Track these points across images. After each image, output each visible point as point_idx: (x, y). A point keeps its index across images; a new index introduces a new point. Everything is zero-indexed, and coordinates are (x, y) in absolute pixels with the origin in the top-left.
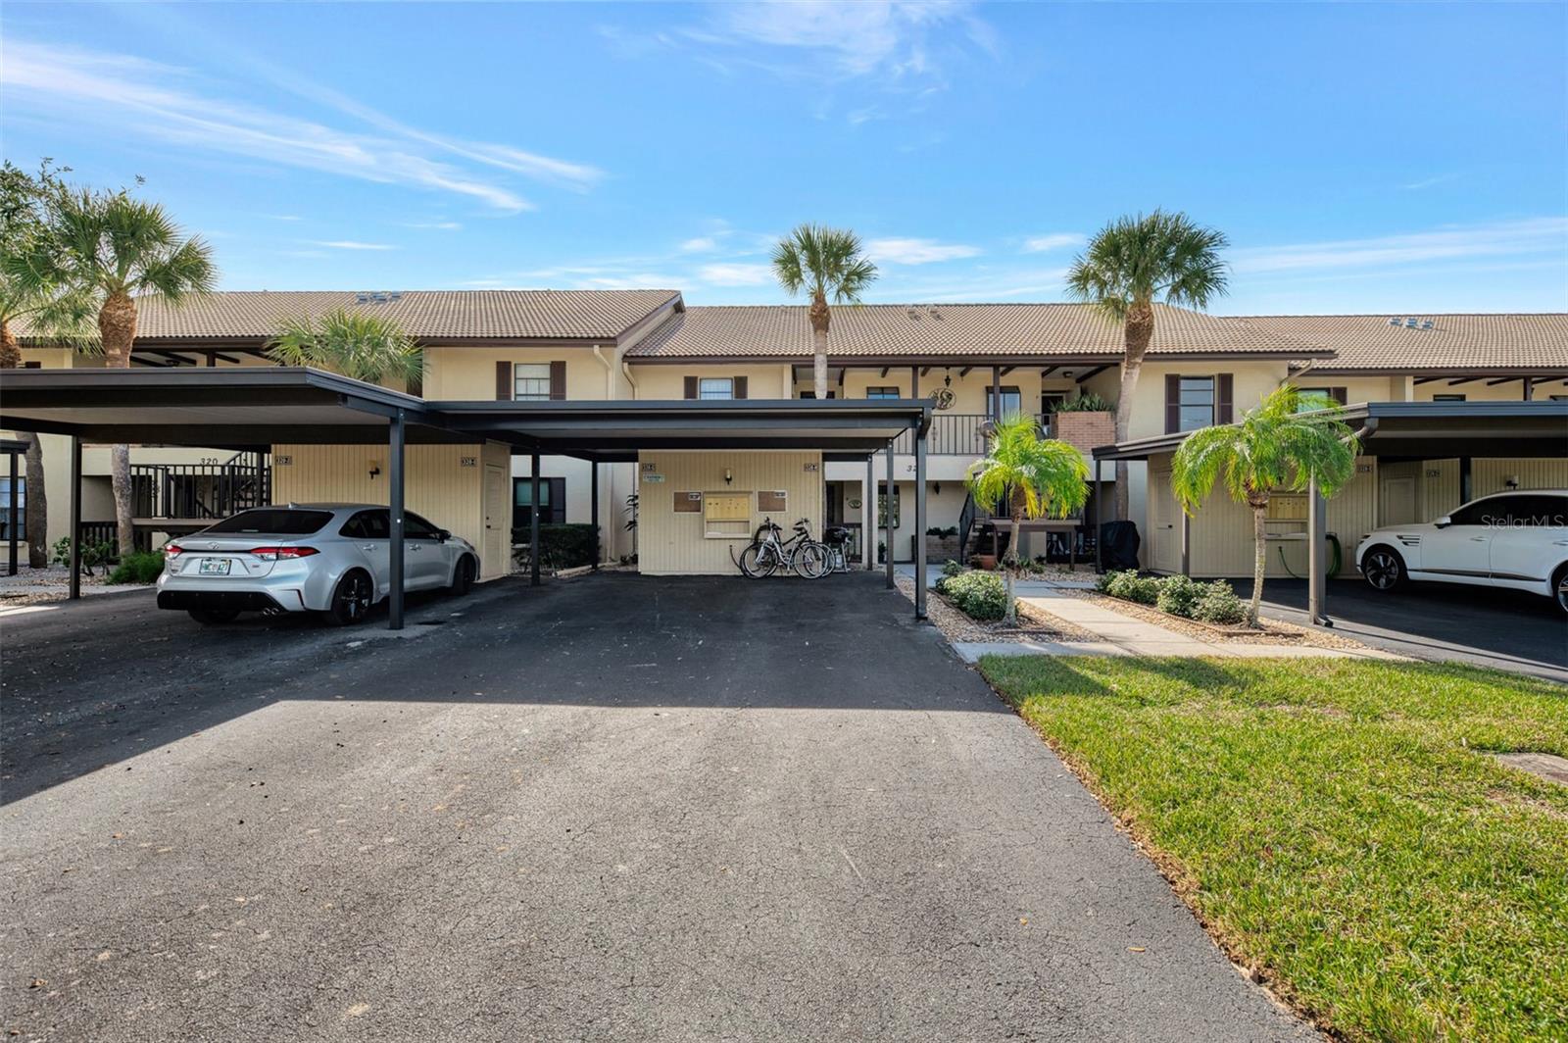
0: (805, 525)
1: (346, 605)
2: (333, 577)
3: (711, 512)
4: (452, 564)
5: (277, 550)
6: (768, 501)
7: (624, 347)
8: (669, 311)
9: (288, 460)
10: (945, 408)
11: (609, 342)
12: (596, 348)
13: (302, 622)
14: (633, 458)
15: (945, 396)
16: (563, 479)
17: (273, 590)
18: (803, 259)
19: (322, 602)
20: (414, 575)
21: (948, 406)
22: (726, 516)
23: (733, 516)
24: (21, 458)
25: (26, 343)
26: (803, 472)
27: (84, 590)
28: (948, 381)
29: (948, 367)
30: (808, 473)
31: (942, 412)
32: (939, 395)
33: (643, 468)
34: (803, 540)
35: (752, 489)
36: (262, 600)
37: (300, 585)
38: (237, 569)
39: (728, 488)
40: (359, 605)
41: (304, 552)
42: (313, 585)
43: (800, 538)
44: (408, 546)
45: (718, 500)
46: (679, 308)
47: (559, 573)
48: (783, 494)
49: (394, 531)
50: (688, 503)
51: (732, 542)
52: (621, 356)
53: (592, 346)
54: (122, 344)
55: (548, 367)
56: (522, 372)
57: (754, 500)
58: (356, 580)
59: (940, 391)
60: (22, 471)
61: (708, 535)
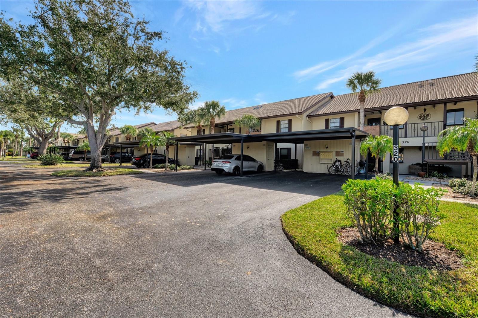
0: (348, 160)
1: (235, 172)
2: (233, 167)
3: (322, 156)
4: (257, 166)
5: (225, 162)
6: (338, 154)
7: (307, 113)
8: (329, 98)
9: (235, 146)
10: (426, 119)
11: (300, 114)
12: (297, 115)
13: (228, 174)
14: (303, 143)
15: (425, 115)
16: (291, 148)
17: (224, 168)
18: (356, 81)
19: (231, 171)
20: (245, 168)
21: (427, 119)
22: (325, 157)
23: (328, 157)
24: (202, 146)
25: (203, 126)
26: (349, 145)
27: (206, 169)
28: (425, 110)
29: (425, 105)
30: (351, 146)
31: (424, 121)
32: (423, 115)
33: (305, 145)
34: (348, 165)
35: (334, 150)
36: (223, 170)
37: (228, 168)
38: (220, 165)
39: (327, 150)
40: (238, 173)
41: (229, 162)
42: (230, 168)
43: (347, 164)
44: (244, 162)
45: (324, 153)
46: (332, 97)
47: (284, 170)
48: (343, 152)
49: (241, 159)
50: (316, 154)
51: (328, 165)
52: (306, 116)
53: (296, 115)
54: (213, 126)
55: (288, 121)
56: (282, 123)
57: (334, 153)
58: (236, 168)
59: (423, 114)
60: (202, 148)
61: (321, 162)
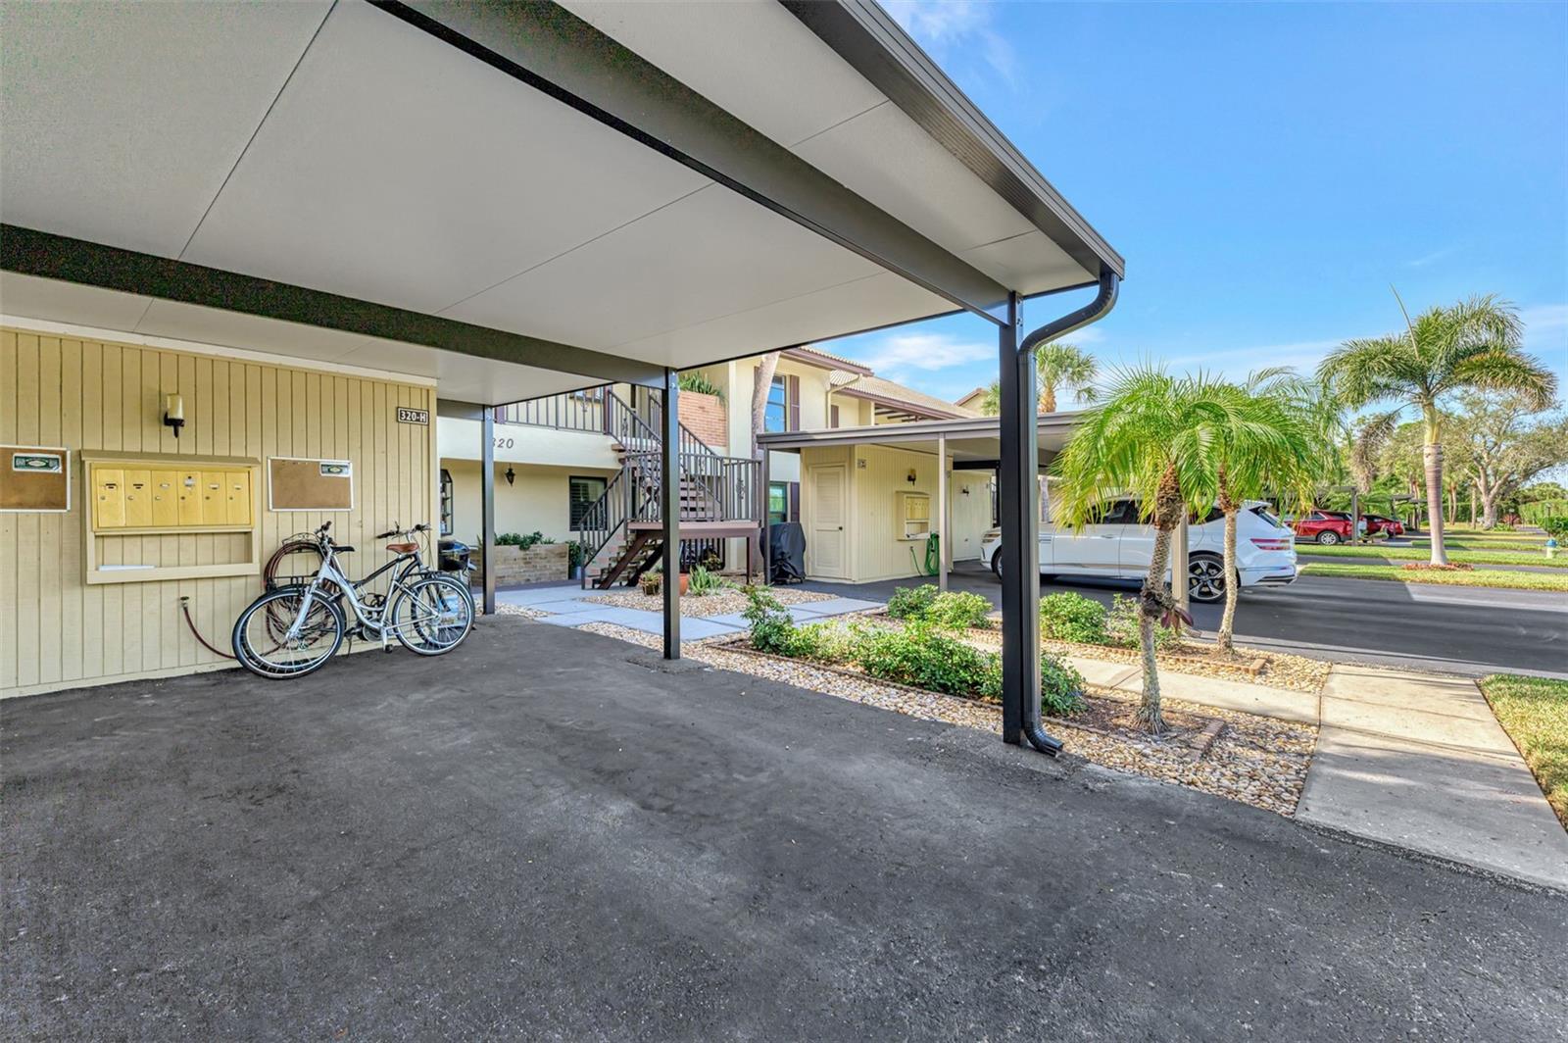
6: (299, 484)
22: (171, 520)
23: (198, 519)
26: (393, 425)
30: (405, 427)
35: (253, 454)
39: (174, 446)
45: (144, 477)
51: (187, 590)
57: (261, 479)
